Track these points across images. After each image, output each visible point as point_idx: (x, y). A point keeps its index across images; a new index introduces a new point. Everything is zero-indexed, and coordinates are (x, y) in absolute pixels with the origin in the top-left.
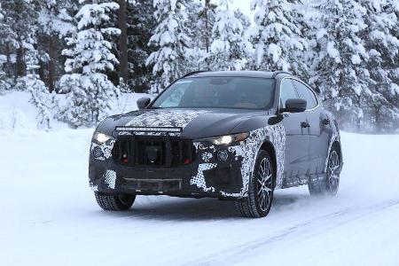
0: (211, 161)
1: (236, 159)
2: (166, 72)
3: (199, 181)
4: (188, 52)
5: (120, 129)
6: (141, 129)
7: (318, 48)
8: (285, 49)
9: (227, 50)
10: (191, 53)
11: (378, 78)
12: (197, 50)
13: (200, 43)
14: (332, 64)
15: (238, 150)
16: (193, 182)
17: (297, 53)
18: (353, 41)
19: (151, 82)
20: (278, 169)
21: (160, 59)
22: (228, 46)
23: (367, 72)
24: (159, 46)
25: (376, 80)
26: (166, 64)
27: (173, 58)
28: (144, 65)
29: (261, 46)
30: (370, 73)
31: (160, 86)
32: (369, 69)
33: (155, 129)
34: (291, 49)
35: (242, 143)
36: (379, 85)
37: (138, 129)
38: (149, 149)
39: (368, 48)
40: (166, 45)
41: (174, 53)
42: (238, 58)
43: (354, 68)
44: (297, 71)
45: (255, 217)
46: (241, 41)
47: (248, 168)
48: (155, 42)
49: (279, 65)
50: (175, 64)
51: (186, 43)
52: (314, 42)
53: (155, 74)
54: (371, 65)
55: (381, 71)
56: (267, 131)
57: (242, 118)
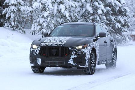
0: (75, 54)
1: (84, 54)
2: (12, 17)
3: (71, 62)
4: (22, 8)
5: (42, 43)
6: (50, 43)
7: (82, 6)
8: (67, 7)
9: (40, 7)
10: (24, 9)
11: (110, 20)
12: (26, 7)
13: (28, 4)
14: (88, 14)
15: (85, 51)
16: (69, 62)
17: (73, 9)
18: (98, 3)
19: (5, 22)
20: (97, 58)
21: (9, 11)
22: (41, 5)
23: (105, 18)
24: (9, 5)
25: (109, 21)
26: (12, 13)
27: (15, 11)
28: (2, 14)
29: (56, 5)
30: (106, 18)
31: (9, 24)
32: (106, 16)
33: (55, 44)
34: (70, 7)
35: (86, 48)
36: (110, 24)
37: (49, 43)
38: (53, 50)
39: (105, 6)
40: (12, 5)
41: (16, 8)
42: (45, 11)
43: (99, 16)
44: (72, 17)
45: (90, 74)
46: (47, 3)
47: (88, 57)
48: (7, 3)
49: (64, 14)
50: (16, 13)
51: (21, 4)
52: (80, 4)
53: (7, 18)
54: (107, 14)
55: (111, 17)
56: (94, 44)
57: (84, 39)
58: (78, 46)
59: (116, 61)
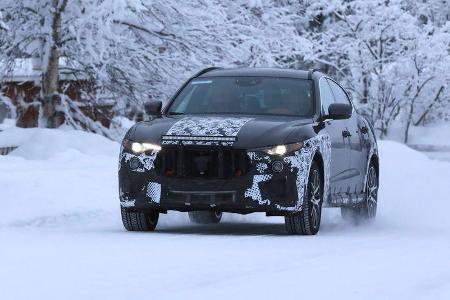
0: (266, 172)
1: (292, 170)
3: (254, 193)
5: (163, 138)
6: (191, 138)
15: (294, 161)
16: (247, 195)
35: (297, 153)
57: (291, 126)
58: (273, 146)
59: (376, 198)
